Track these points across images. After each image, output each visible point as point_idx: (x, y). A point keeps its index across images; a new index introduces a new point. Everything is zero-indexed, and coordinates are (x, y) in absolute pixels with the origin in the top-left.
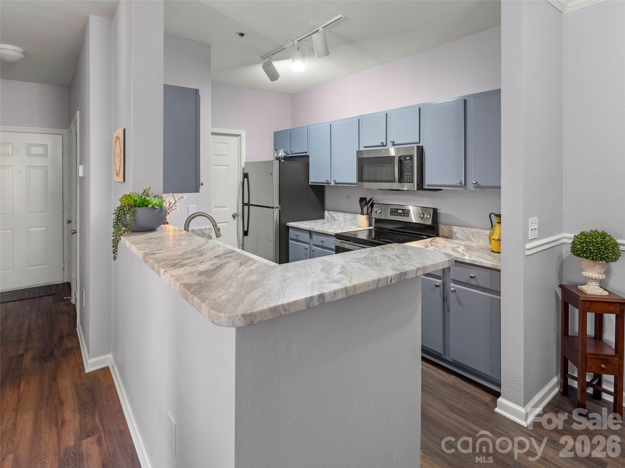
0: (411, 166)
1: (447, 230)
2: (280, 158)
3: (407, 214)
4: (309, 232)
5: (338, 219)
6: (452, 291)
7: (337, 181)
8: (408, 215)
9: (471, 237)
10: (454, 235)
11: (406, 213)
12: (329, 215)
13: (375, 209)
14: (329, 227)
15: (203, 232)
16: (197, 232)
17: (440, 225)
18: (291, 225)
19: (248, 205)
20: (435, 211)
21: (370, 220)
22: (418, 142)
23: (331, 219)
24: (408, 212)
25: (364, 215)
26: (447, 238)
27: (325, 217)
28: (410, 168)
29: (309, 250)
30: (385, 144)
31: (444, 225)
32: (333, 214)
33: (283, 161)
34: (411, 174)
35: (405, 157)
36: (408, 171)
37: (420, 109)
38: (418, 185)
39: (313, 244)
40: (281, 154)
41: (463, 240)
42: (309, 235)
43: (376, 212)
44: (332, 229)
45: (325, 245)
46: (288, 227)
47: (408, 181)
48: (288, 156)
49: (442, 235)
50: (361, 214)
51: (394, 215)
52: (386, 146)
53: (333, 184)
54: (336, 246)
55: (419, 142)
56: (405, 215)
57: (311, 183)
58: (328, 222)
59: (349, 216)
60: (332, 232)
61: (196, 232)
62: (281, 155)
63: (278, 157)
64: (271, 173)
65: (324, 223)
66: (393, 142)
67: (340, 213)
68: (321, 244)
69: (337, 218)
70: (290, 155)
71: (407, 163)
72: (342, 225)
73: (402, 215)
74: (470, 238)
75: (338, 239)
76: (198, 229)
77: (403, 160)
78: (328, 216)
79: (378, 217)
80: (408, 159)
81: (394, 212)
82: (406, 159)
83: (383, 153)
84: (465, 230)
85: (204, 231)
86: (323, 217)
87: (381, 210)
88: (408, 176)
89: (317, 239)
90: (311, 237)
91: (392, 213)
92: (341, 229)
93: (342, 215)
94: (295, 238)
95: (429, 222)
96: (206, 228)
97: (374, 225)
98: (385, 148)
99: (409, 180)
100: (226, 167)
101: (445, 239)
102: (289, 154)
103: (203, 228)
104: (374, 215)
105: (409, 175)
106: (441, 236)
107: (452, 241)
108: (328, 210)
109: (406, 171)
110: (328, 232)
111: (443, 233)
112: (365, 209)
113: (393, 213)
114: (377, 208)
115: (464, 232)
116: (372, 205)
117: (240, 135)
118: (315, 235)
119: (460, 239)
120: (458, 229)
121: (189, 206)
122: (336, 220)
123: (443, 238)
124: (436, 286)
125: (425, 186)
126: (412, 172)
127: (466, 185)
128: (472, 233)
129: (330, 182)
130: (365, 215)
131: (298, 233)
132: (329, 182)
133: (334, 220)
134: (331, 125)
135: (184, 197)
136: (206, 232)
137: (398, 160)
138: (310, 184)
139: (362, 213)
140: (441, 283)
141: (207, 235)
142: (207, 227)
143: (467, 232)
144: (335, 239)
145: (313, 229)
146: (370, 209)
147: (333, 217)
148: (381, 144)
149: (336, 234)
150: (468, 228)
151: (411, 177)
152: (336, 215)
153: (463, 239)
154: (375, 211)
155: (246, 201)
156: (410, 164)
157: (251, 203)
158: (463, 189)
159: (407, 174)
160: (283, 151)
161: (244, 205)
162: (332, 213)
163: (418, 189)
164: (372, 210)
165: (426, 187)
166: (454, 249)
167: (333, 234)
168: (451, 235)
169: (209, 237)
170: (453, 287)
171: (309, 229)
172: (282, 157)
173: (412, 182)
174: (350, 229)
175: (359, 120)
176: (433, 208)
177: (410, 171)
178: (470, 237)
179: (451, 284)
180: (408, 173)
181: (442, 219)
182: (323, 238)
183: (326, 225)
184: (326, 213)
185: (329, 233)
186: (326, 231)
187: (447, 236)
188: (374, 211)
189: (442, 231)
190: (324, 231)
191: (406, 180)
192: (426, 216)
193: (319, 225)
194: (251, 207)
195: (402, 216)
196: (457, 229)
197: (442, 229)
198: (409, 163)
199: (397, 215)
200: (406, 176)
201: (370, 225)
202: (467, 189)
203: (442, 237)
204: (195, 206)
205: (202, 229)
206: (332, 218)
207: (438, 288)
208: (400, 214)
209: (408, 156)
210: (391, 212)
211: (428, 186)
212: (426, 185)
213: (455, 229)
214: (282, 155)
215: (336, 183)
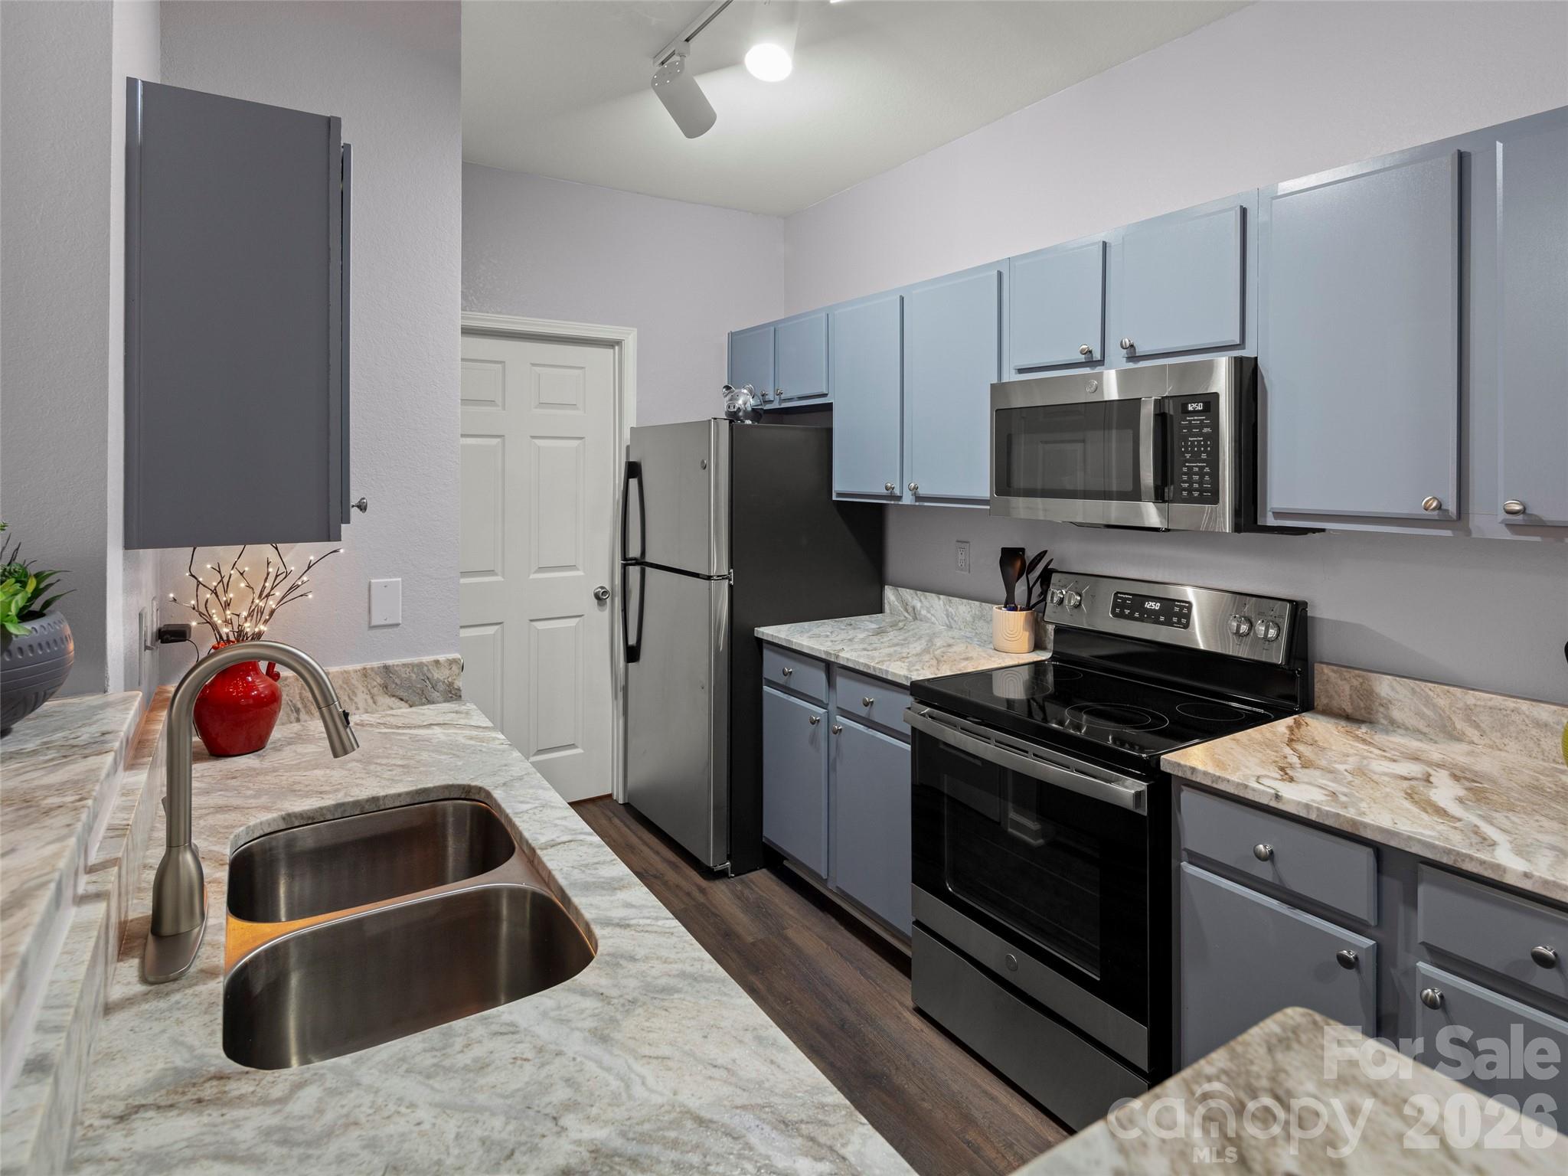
0: (1207, 437)
1: (1347, 688)
2: (741, 414)
3: (1180, 615)
4: (824, 664)
5: (929, 615)
6: (1431, 1004)
7: (922, 492)
8: (1184, 621)
9: (1460, 725)
10: (1381, 709)
11: (1176, 613)
12: (897, 600)
13: (1056, 592)
14: (892, 650)
15: (424, 675)
16: (404, 675)
17: (1316, 665)
18: (768, 634)
19: (641, 562)
20: (1299, 611)
21: (1037, 627)
22: (1238, 342)
23: (906, 614)
24: (1185, 611)
25: (1015, 609)
26: (1349, 718)
27: (887, 607)
28: (1206, 446)
29: (823, 728)
30: (1097, 356)
31: (1335, 668)
32: (910, 599)
33: (748, 422)
34: (1207, 470)
35: (1183, 401)
36: (1196, 457)
37: (1244, 212)
38: (1237, 513)
39: (838, 708)
40: (745, 400)
41: (1425, 734)
42: (823, 676)
43: (1061, 601)
44: (902, 659)
45: (877, 717)
46: (760, 642)
47: (1196, 494)
48: (768, 407)
49: (1328, 704)
50: (1005, 607)
51: (1131, 617)
52: (1101, 362)
53: (908, 499)
54: (914, 729)
55: (1242, 345)
56: (1175, 619)
57: (839, 495)
58: (894, 625)
59: (964, 609)
60: (900, 676)
61: (399, 677)
62: (745, 404)
63: (732, 409)
64: (703, 462)
65: (880, 632)
66: (1132, 346)
67: (933, 595)
68: (863, 712)
69: (924, 612)
70: (776, 405)
71: (1190, 427)
72: (939, 642)
73: (1162, 619)
74: (1455, 728)
75: (921, 702)
76: (404, 665)
77: (1172, 413)
78: (896, 603)
79: (1067, 621)
80: (1195, 412)
81: (1130, 605)
82: (1186, 412)
83: (1093, 389)
84: (1431, 693)
85: (429, 670)
86: (877, 607)
87: (1080, 596)
88: (1196, 478)
89: (848, 691)
90: (831, 683)
91: (1122, 611)
92: (934, 662)
93: (941, 602)
94: (782, 680)
95: (1277, 656)
96: (437, 662)
97: (1051, 646)
98: (1098, 370)
99: (1201, 491)
100: (575, 443)
101: (1343, 723)
102: (771, 402)
103: (426, 659)
104: (1051, 613)
105: (1202, 474)
106: (1320, 708)
107: (1380, 738)
108: (896, 585)
109: (1188, 456)
110: (887, 672)
111: (1331, 697)
112: (1020, 588)
113: (1127, 612)
114: (1064, 587)
115: (1428, 702)
116: (1046, 577)
117: (618, 343)
118: (841, 675)
119: (1407, 729)
120: (1395, 684)
121: (372, 581)
122: (921, 620)
123: (1333, 721)
124: (1345, 962)
125: (1265, 516)
126: (1214, 461)
127: (1462, 516)
128: (1468, 708)
129: (899, 494)
130: (1021, 610)
131: (790, 666)
132: (897, 492)
133: (915, 619)
134: (902, 299)
135: (342, 551)
136: (437, 675)
137: (1156, 415)
138: (834, 498)
139: (1010, 605)
140: (1367, 948)
141: (441, 687)
142: (442, 658)
143: (1442, 702)
144: (909, 700)
145: (837, 657)
146: (1037, 590)
147: (910, 610)
148: (1082, 358)
149: (914, 684)
150: (1446, 687)
151: (1207, 478)
152: (921, 601)
153: (1426, 730)
154: (1055, 600)
155: (634, 551)
156: (1205, 430)
157: (649, 559)
158: (1448, 533)
159: (1189, 468)
160: (751, 391)
161: (627, 562)
162: (907, 593)
163: (1238, 528)
164: (1044, 593)
165: (1271, 521)
166: (1412, 788)
167: (905, 683)
168: (1369, 709)
169: (450, 692)
170: (1430, 982)
171: (824, 656)
172: (745, 411)
173: (1214, 498)
174: (967, 659)
175: (1000, 274)
176: (1290, 601)
177: (1204, 456)
178: (1458, 726)
179: (1421, 964)
180: (1196, 467)
181: (1324, 644)
182: (872, 693)
183: (885, 639)
184: (890, 594)
185: (890, 678)
186: (880, 669)
187: (1349, 710)
188: (1052, 598)
189: (1327, 691)
190: (874, 668)
191: (1185, 493)
192: (1261, 629)
193: (863, 640)
194: (648, 570)
195: (1162, 623)
196: (1393, 689)
197: (1327, 680)
198: (1202, 426)
199: (1141, 619)
200: (1185, 478)
201: (1038, 645)
202: (1468, 532)
203: (1329, 712)
204: (400, 579)
205: (420, 665)
206: (907, 611)
207: (1353, 972)
208: (1153, 617)
209: (1194, 398)
210: (1115, 605)
211: (1278, 515)
212: (1270, 515)
213: (1385, 686)
214: (748, 405)
215: (918, 498)
